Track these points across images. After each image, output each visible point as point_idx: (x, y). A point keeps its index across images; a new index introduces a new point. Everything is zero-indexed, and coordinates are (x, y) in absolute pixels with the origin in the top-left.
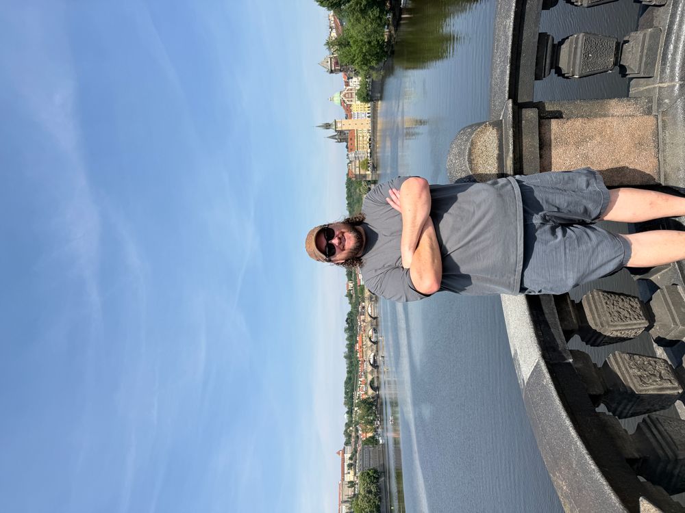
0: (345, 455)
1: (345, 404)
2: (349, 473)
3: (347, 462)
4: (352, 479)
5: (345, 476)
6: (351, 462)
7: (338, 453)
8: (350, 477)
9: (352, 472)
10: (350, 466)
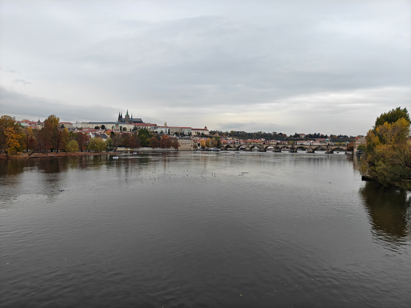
0: (205, 131)
1: (232, 131)
2: (195, 133)
3: (201, 132)
4: (192, 134)
5: (194, 131)
6: (201, 134)
7: (206, 127)
8: (194, 133)
9: (195, 134)
10: (199, 134)
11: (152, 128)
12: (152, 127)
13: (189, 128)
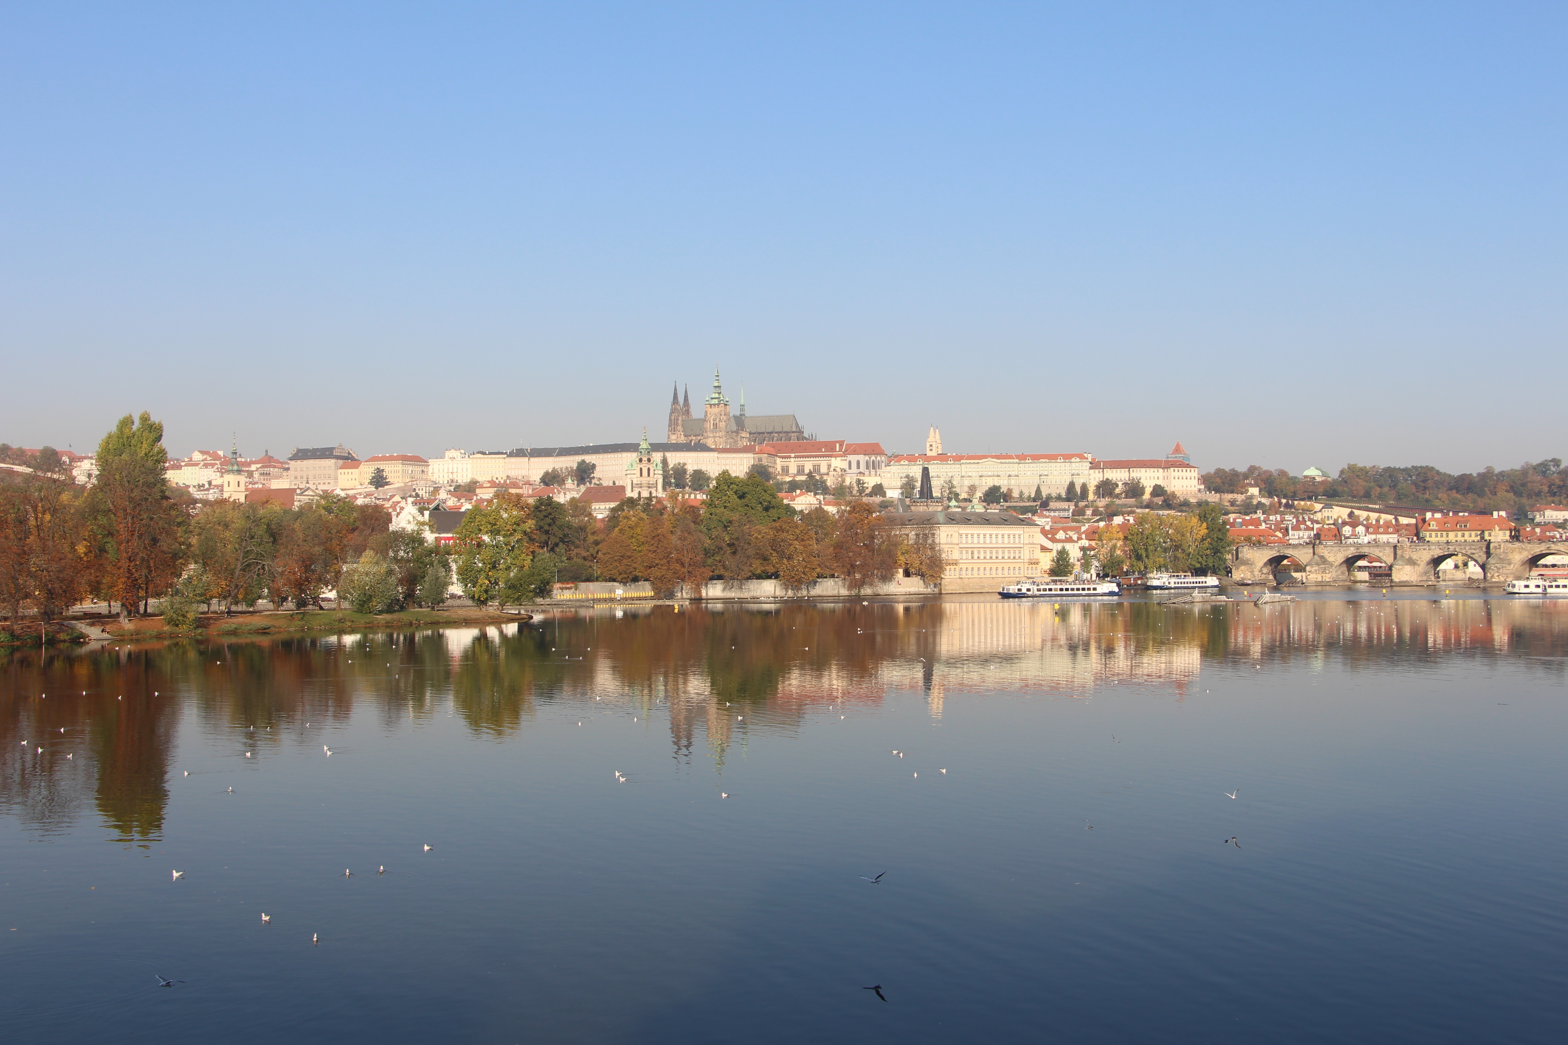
0: (1170, 472)
3: (1147, 480)
6: (1148, 490)
7: (1177, 450)
10: (1135, 490)
11: (854, 465)
12: (853, 458)
13: (1073, 460)
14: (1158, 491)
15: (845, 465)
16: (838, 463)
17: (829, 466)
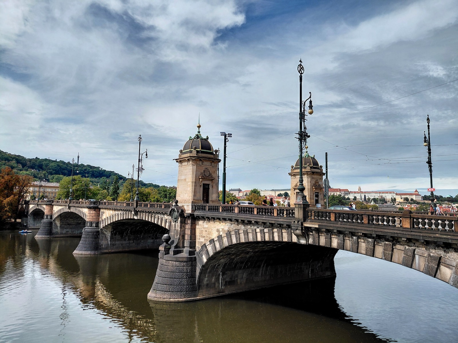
0: (414, 196)
2: (401, 199)
5: (399, 196)
6: (409, 200)
7: (416, 191)
11: (342, 194)
13: (392, 193)
14: (412, 200)
15: (340, 194)
16: (338, 193)
17: (337, 194)
